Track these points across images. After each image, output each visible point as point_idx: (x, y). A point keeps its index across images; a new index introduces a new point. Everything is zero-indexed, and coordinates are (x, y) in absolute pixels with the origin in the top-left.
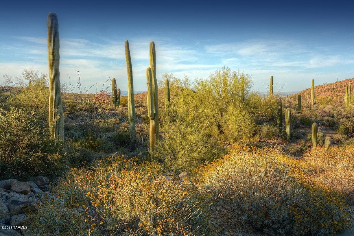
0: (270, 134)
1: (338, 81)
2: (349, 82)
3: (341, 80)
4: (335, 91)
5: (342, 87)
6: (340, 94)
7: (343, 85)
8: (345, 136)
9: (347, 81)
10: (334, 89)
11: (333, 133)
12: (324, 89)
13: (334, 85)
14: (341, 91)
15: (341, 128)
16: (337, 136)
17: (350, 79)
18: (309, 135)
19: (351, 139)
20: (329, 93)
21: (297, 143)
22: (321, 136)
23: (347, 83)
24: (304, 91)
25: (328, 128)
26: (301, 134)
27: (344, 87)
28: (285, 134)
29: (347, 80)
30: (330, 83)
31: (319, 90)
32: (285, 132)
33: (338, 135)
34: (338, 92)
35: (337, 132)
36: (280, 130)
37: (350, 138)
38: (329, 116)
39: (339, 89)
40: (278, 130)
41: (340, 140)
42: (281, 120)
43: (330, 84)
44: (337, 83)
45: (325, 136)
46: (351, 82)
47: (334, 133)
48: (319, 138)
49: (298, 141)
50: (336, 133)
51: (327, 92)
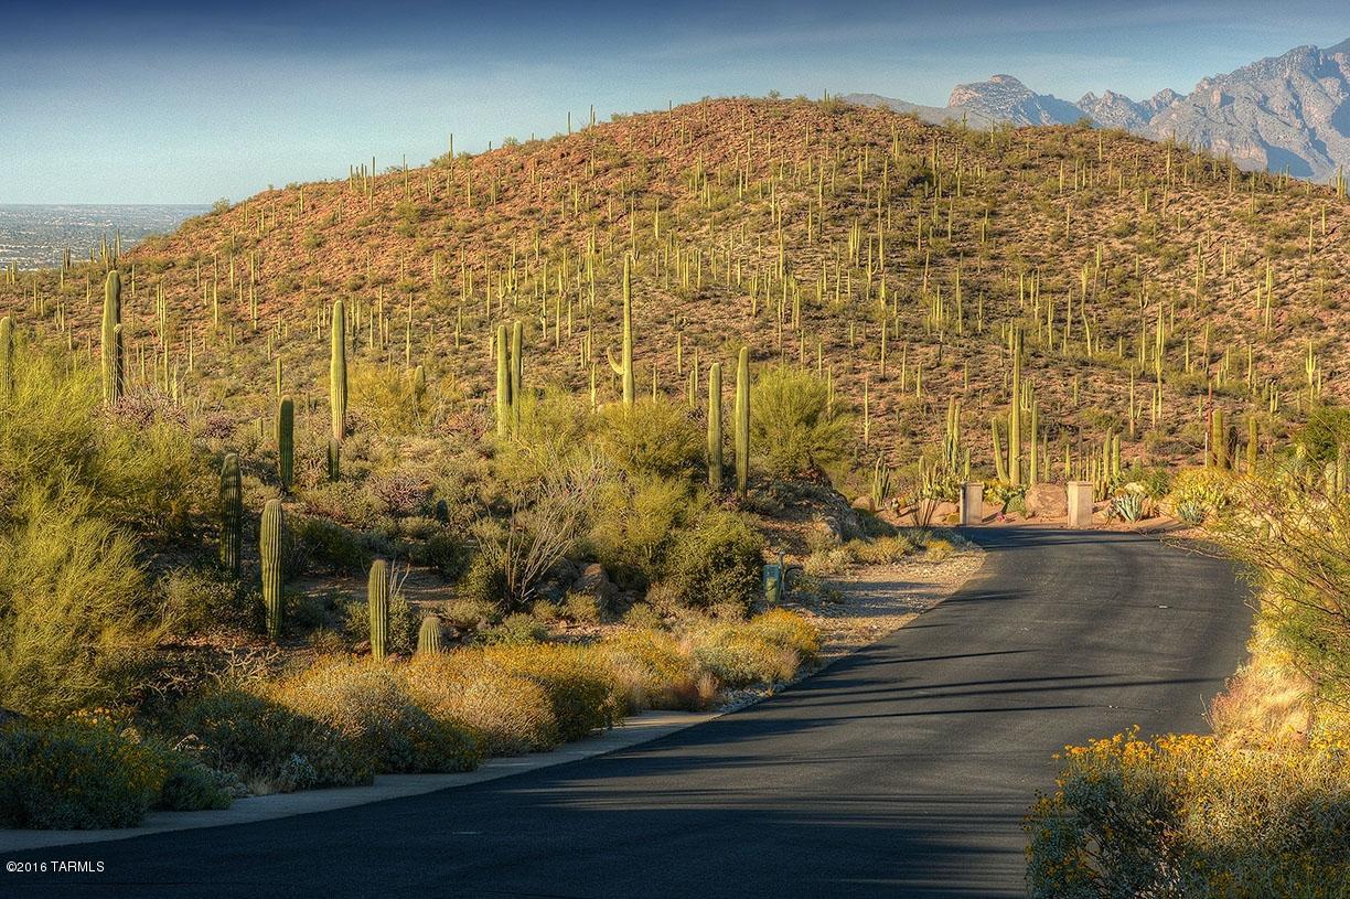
0: (198, 614)
1: (455, 155)
2: (530, 165)
4: (435, 230)
5: (481, 204)
6: (474, 258)
7: (492, 192)
8: (490, 607)
9: (513, 159)
10: (424, 215)
11: (445, 597)
12: (356, 215)
13: (429, 186)
14: (476, 236)
15: (477, 574)
16: (462, 609)
17: (535, 145)
18: (354, 608)
19: (512, 619)
20: (396, 244)
21: (307, 646)
22: (401, 614)
23: (520, 176)
25: (423, 572)
26: (322, 607)
27: (500, 201)
28: (261, 609)
29: (513, 147)
30: (400, 165)
31: (320, 218)
32: (261, 602)
33: (464, 605)
34: (455, 240)
35: (461, 591)
36: (240, 595)
37: (508, 613)
38: (425, 512)
39: (461, 218)
40: (230, 594)
41: (472, 624)
42: (237, 546)
43: (401, 177)
44: (445, 173)
45: (416, 609)
46: (543, 168)
47: (451, 597)
48: (395, 620)
49: (312, 638)
50: (456, 597)
51: (377, 241)
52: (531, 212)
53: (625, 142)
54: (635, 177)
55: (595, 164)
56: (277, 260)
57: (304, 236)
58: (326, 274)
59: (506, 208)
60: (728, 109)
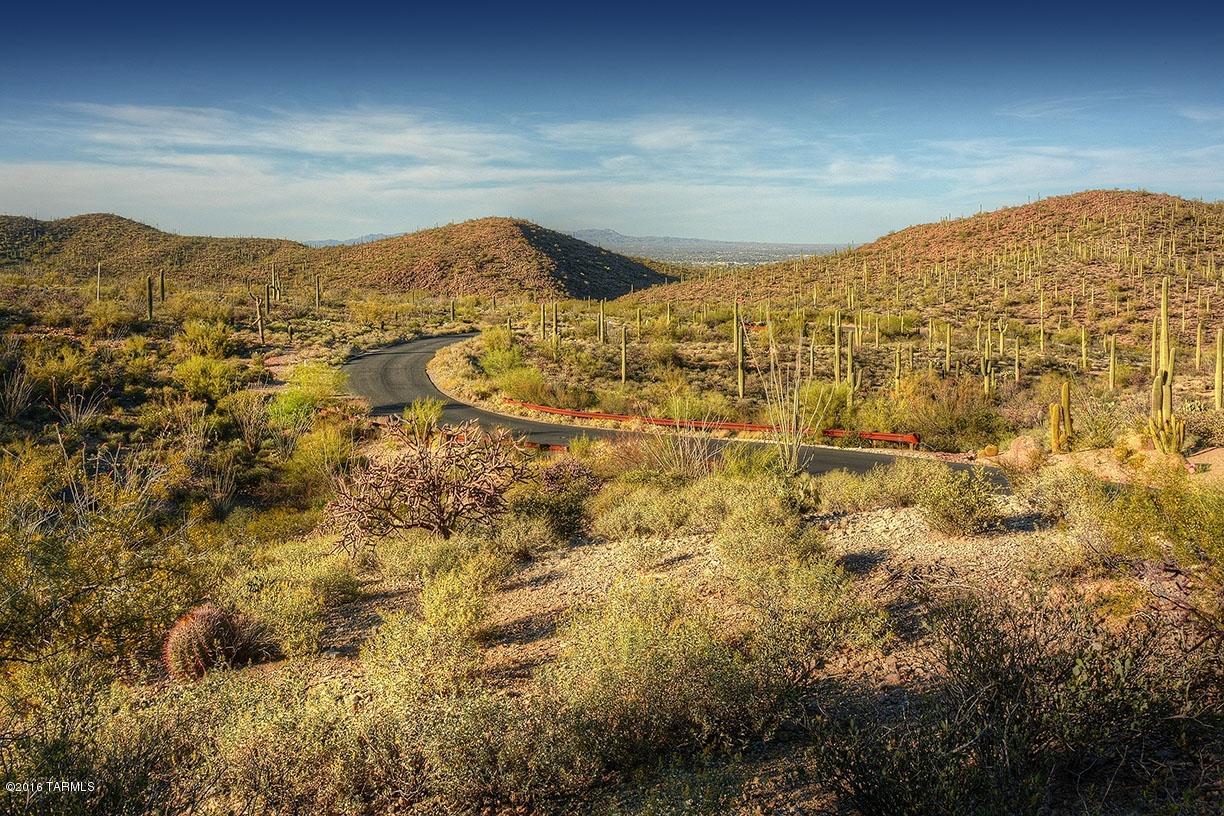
1: (983, 213)
2: (1013, 216)
3: (991, 210)
4: (973, 240)
5: (992, 231)
6: (989, 250)
7: (997, 226)
9: (1006, 213)
10: (969, 234)
12: (942, 234)
13: (972, 224)
14: (990, 242)
17: (1015, 208)
20: (956, 245)
23: (1009, 220)
24: (884, 239)
27: (1000, 229)
29: (1006, 209)
30: (960, 216)
31: (928, 236)
34: (981, 244)
39: (984, 235)
43: (960, 221)
44: (978, 219)
46: (1018, 217)
51: (950, 244)
52: (1013, 233)
53: (1052, 207)
54: (1057, 220)
55: (1042, 215)
56: (911, 251)
57: (921, 242)
59: (1003, 232)
60: (1096, 194)
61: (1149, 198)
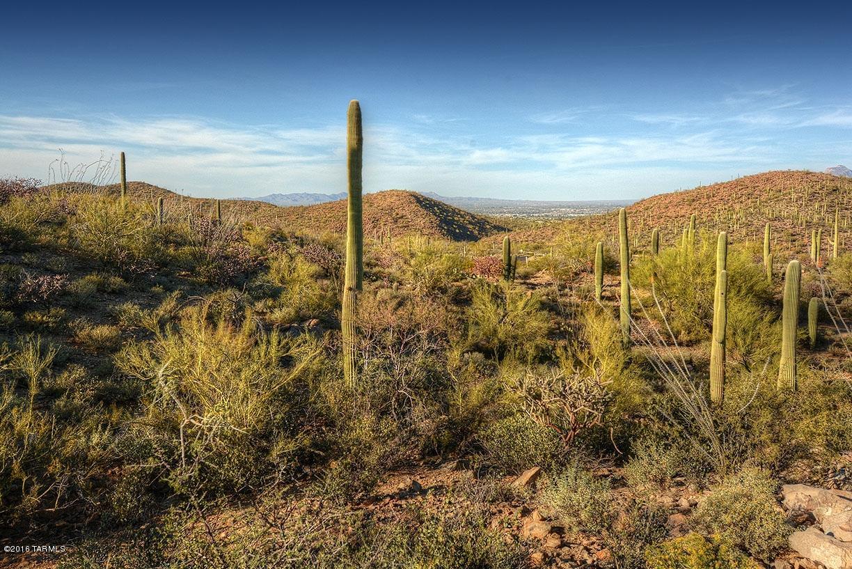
2: (722, 188)
4: (696, 204)
6: (707, 210)
7: (711, 195)
9: (717, 187)
10: (694, 200)
12: (676, 201)
13: (695, 194)
14: (707, 205)
17: (723, 184)
20: (686, 207)
23: (719, 191)
24: (638, 203)
27: (713, 197)
29: (717, 184)
30: (687, 189)
31: (667, 202)
34: (701, 206)
39: (703, 201)
43: (687, 192)
44: (699, 191)
46: (725, 189)
51: (681, 207)
52: (722, 199)
53: (747, 182)
54: (750, 191)
55: (740, 188)
56: (656, 212)
57: (663, 206)
58: (669, 214)
59: (715, 199)
60: (776, 174)
61: (810, 175)
